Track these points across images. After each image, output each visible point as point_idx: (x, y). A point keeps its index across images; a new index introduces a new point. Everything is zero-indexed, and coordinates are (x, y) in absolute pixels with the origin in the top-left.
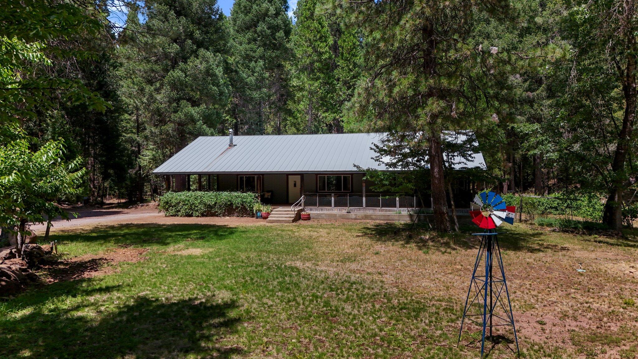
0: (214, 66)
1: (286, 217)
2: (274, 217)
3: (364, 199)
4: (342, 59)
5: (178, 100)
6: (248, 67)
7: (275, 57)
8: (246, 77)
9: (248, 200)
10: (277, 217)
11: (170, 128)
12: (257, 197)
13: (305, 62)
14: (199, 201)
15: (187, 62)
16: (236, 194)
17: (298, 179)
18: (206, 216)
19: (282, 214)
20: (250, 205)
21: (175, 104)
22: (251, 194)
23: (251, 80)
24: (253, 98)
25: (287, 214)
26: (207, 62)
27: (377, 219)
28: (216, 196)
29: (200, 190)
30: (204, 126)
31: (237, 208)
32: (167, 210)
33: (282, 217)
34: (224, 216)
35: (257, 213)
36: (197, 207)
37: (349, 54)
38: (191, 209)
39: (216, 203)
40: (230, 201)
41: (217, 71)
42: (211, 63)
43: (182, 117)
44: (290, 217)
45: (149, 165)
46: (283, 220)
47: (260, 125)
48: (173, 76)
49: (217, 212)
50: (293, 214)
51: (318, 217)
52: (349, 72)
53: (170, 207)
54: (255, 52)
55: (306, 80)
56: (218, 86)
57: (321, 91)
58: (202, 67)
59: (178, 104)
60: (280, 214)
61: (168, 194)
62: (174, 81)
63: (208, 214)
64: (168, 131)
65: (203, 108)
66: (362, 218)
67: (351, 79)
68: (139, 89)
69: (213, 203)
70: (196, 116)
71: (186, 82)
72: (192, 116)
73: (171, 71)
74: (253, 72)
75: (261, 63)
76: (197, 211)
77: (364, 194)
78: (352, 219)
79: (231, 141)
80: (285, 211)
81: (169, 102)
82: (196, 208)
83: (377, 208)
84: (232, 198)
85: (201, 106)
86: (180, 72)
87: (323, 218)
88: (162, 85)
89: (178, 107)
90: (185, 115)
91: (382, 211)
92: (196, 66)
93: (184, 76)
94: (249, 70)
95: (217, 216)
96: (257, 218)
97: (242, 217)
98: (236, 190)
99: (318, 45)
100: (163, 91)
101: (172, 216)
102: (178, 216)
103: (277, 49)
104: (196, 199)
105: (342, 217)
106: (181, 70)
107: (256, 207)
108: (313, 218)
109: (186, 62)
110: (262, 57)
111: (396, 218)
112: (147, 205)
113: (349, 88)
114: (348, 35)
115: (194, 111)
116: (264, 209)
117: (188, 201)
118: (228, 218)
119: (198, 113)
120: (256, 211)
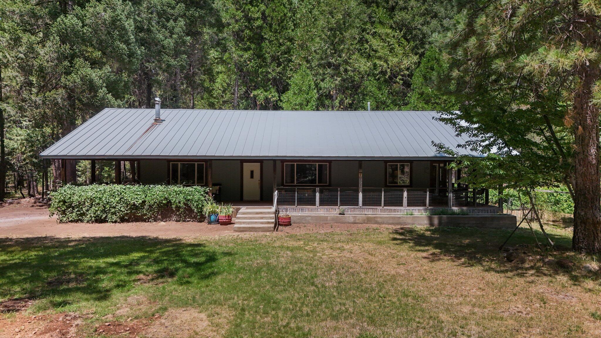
0: (123, 17)
1: (262, 223)
2: (244, 223)
3: (361, 195)
4: (271, 31)
5: (72, 58)
6: (164, 26)
7: (199, 17)
8: (163, 38)
9: (196, 198)
10: (249, 223)
11: (59, 95)
12: (207, 193)
13: (234, 27)
14: (117, 199)
15: (85, 7)
16: (176, 188)
17: (256, 167)
18: (128, 221)
19: (254, 218)
20: (197, 205)
21: (66, 63)
22: (199, 188)
23: (169, 42)
24: (171, 65)
25: (262, 218)
26: (114, 10)
27: (383, 223)
28: (144, 191)
29: (119, 182)
30: (109, 96)
31: (178, 208)
32: (64, 213)
33: (256, 223)
34: (155, 221)
35: (209, 216)
36: (114, 208)
37: (279, 25)
38: (104, 211)
39: (144, 202)
40: (166, 199)
41: (126, 24)
42: (119, 12)
43: (78, 80)
44: (269, 223)
45: (22, 148)
46: (259, 228)
47: (176, 101)
48: (65, 24)
49: (146, 215)
50: (271, 218)
51: (302, 222)
52: (279, 47)
53: (68, 208)
54: (173, 8)
55: (234, 49)
56: (127, 43)
57: (252, 64)
58: (107, 16)
59: (71, 63)
60: (251, 218)
61: (66, 188)
62: (66, 30)
63: (130, 218)
64: (55, 99)
65: (106, 71)
66: (364, 222)
67: (281, 54)
68: (11, 39)
69: (140, 201)
70: (98, 82)
71: (84, 34)
72: (91, 81)
73: (62, 16)
74: (172, 33)
75: (182, 22)
76: (114, 213)
77: (361, 188)
78: (349, 223)
79: (158, 114)
80: (257, 213)
81: (58, 59)
82: (113, 210)
83: (378, 207)
84: (170, 195)
85: (104, 68)
86: (75, 19)
87: (309, 223)
88: (46, 36)
89: (71, 67)
90: (82, 79)
91: (385, 211)
92: (98, 14)
93: (81, 24)
94: (166, 30)
95: (144, 221)
96: (210, 223)
97: (184, 221)
98: (175, 182)
99: (249, 9)
100: (49, 44)
101: (71, 221)
102: (82, 221)
103: (201, 8)
104: (112, 195)
105: (336, 220)
106: (77, 16)
107: (208, 208)
108: (294, 223)
109: (82, 6)
110: (184, 16)
111: (409, 221)
112: (18, 203)
113: (279, 65)
114: (279, 4)
115: (95, 75)
116: (223, 211)
117: (100, 199)
118: (163, 223)
119: (100, 77)
120: (209, 212)
